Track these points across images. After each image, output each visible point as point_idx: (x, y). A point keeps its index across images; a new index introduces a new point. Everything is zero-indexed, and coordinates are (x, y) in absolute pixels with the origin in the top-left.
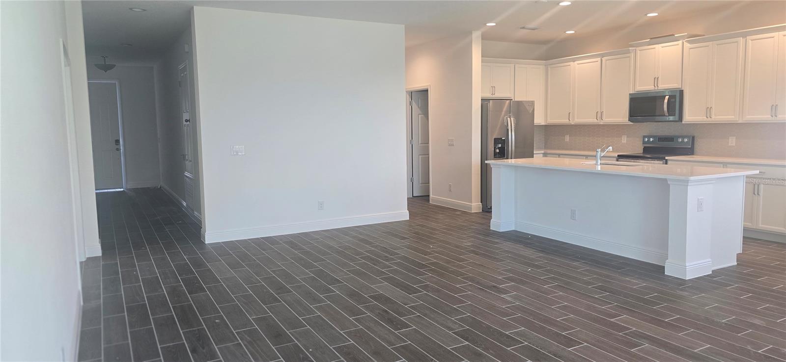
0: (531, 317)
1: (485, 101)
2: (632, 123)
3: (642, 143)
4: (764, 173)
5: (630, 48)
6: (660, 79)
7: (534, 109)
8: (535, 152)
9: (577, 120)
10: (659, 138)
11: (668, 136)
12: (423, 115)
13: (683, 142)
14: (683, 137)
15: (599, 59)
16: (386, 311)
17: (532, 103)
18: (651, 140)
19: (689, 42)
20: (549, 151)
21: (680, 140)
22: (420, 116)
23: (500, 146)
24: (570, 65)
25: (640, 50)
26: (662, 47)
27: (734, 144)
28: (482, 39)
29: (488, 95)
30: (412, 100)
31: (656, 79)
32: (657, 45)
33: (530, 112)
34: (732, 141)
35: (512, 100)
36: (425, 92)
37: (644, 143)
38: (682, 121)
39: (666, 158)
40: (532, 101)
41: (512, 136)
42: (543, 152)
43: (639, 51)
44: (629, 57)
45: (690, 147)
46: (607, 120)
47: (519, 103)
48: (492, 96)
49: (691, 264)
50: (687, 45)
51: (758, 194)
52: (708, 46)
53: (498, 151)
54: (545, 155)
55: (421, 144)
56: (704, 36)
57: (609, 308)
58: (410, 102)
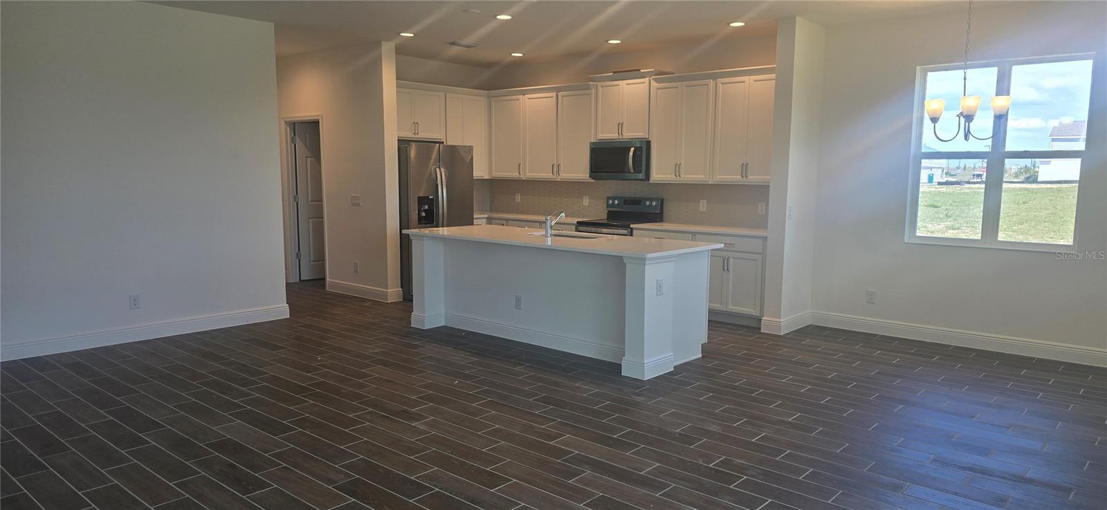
0: (449, 451)
1: (403, 144)
2: (594, 181)
3: (605, 206)
4: (734, 244)
5: (591, 83)
6: (624, 125)
7: (472, 158)
8: (475, 216)
9: (529, 174)
10: (624, 201)
11: (635, 198)
12: (312, 159)
13: (651, 205)
14: (651, 200)
15: (554, 94)
16: (233, 466)
17: (470, 149)
18: (616, 202)
19: (656, 80)
20: (495, 215)
21: (648, 203)
22: (308, 159)
23: (426, 207)
24: (518, 100)
25: (602, 87)
26: (627, 84)
27: (705, 209)
28: (397, 53)
29: (408, 134)
30: (295, 135)
31: (620, 125)
32: (621, 81)
33: (468, 161)
34: (703, 206)
35: (443, 143)
36: (314, 125)
37: (608, 206)
38: (649, 180)
39: (632, 226)
40: (469, 146)
41: (443, 193)
42: (486, 216)
43: (600, 88)
44: (589, 94)
45: (658, 212)
46: (565, 175)
47: (453, 149)
48: (414, 136)
49: (651, 361)
50: (654, 84)
51: (727, 270)
52: (677, 87)
53: (424, 214)
54: (490, 221)
55: (312, 201)
56: (673, 74)
57: (549, 427)
58: (292, 138)
